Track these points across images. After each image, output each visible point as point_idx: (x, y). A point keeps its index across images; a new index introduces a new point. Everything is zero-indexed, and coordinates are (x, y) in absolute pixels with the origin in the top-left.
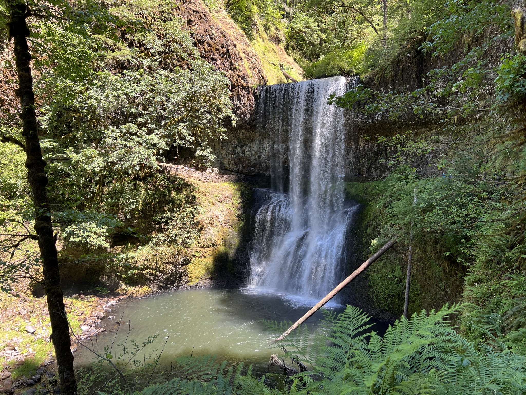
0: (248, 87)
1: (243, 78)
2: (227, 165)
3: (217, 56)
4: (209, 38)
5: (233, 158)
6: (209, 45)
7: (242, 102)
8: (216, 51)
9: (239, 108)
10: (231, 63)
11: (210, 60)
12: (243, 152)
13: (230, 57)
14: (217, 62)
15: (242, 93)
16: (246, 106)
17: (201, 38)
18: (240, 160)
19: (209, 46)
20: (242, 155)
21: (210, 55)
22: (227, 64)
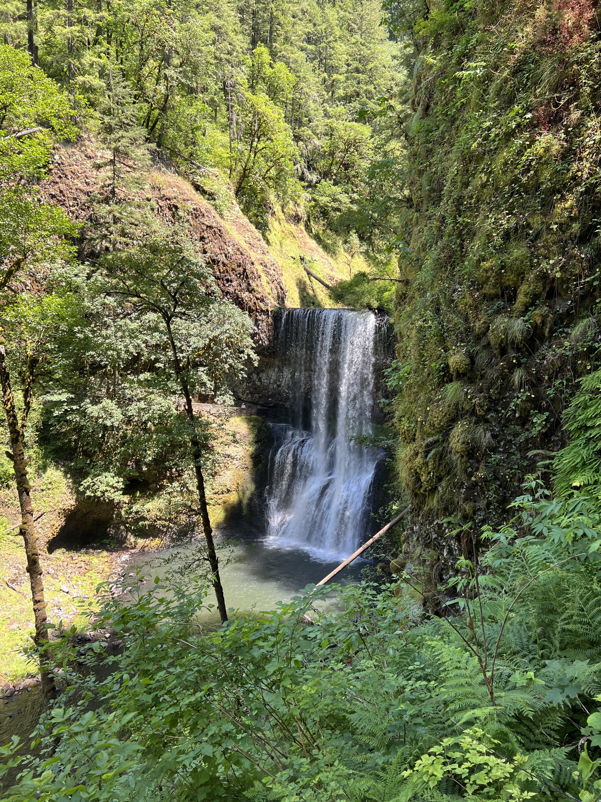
0: (267, 311)
1: (262, 301)
2: (240, 395)
3: (234, 276)
4: (224, 257)
5: (248, 388)
6: (224, 265)
7: (260, 327)
8: (232, 271)
9: (256, 333)
10: (249, 284)
11: (225, 282)
12: (260, 380)
13: (247, 277)
14: (233, 284)
15: (260, 318)
16: (265, 332)
17: (215, 258)
18: (255, 389)
20: (258, 383)
21: (225, 276)
22: (244, 286)
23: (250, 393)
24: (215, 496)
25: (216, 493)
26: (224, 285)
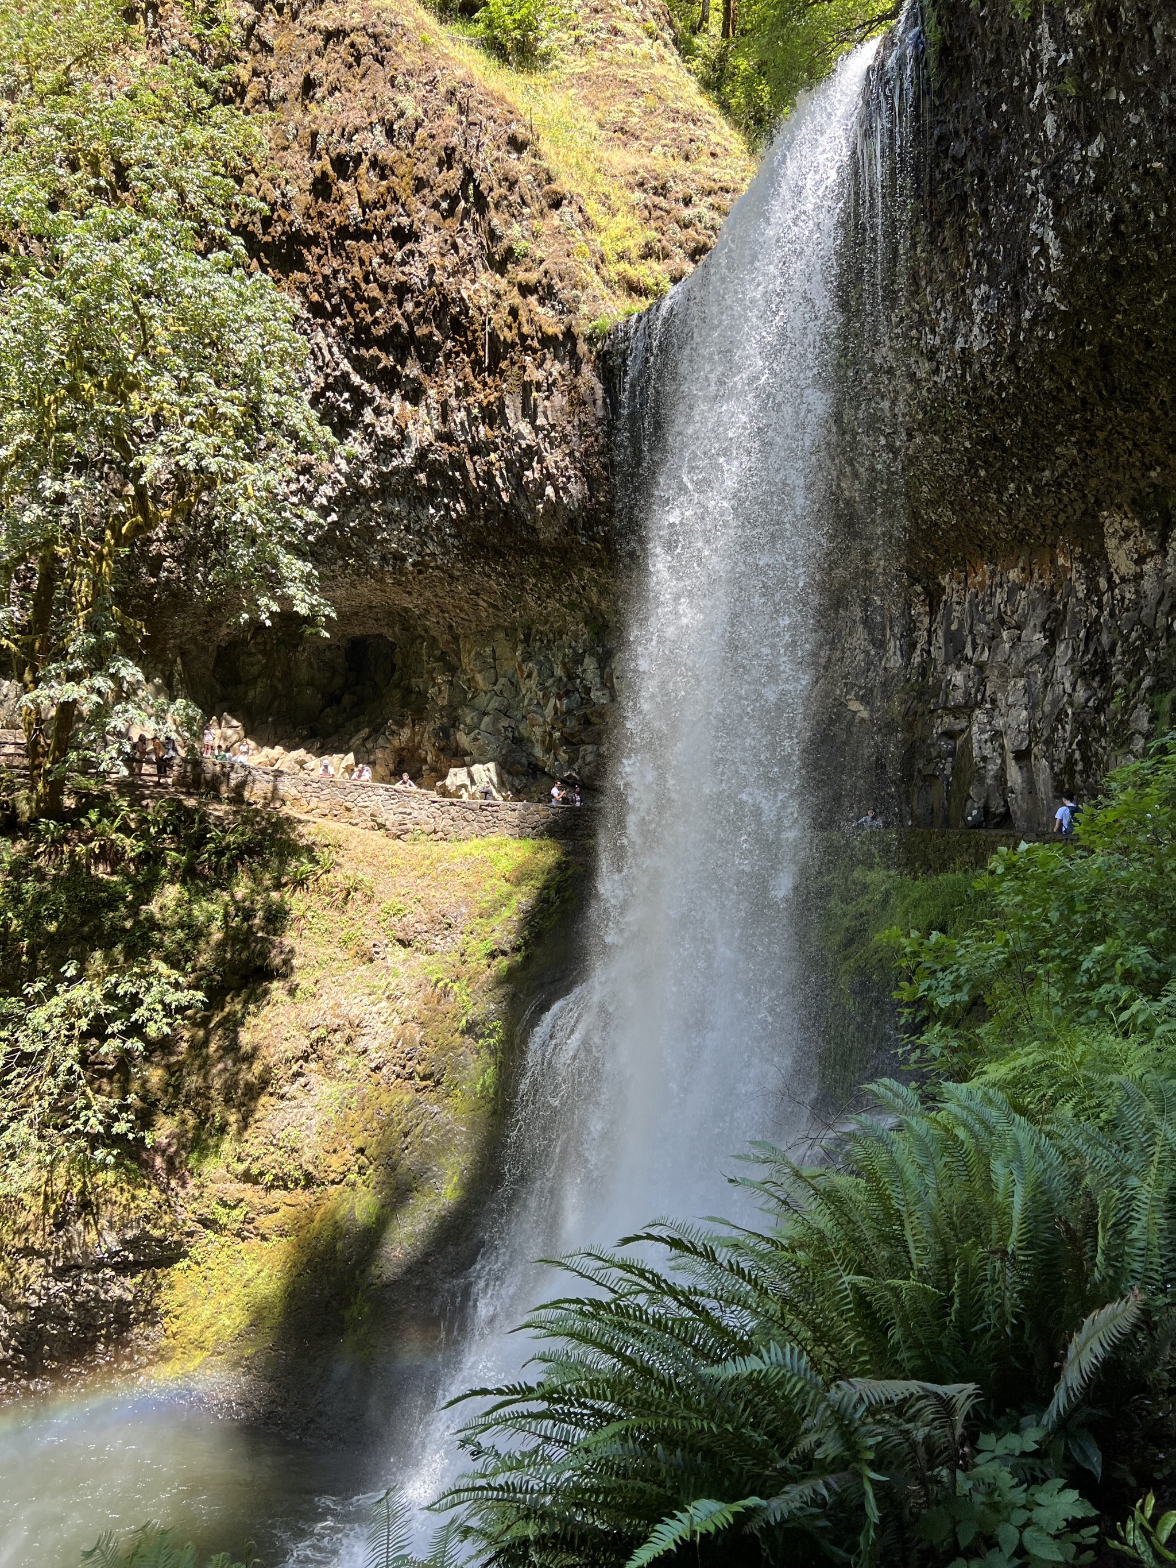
0: (569, 335)
1: (547, 294)
2: (539, 752)
3: (424, 213)
4: (382, 139)
5: (560, 716)
6: (382, 170)
7: (540, 421)
8: (418, 189)
10: (493, 236)
11: (389, 244)
12: (608, 680)
13: (481, 203)
14: (423, 247)
15: (538, 375)
16: (564, 438)
17: (344, 148)
18: (586, 720)
19: (383, 177)
20: (600, 697)
21: (388, 218)
22: (470, 245)
23: (566, 740)
24: (250, 1193)
25: (247, 1177)
26: (386, 259)
